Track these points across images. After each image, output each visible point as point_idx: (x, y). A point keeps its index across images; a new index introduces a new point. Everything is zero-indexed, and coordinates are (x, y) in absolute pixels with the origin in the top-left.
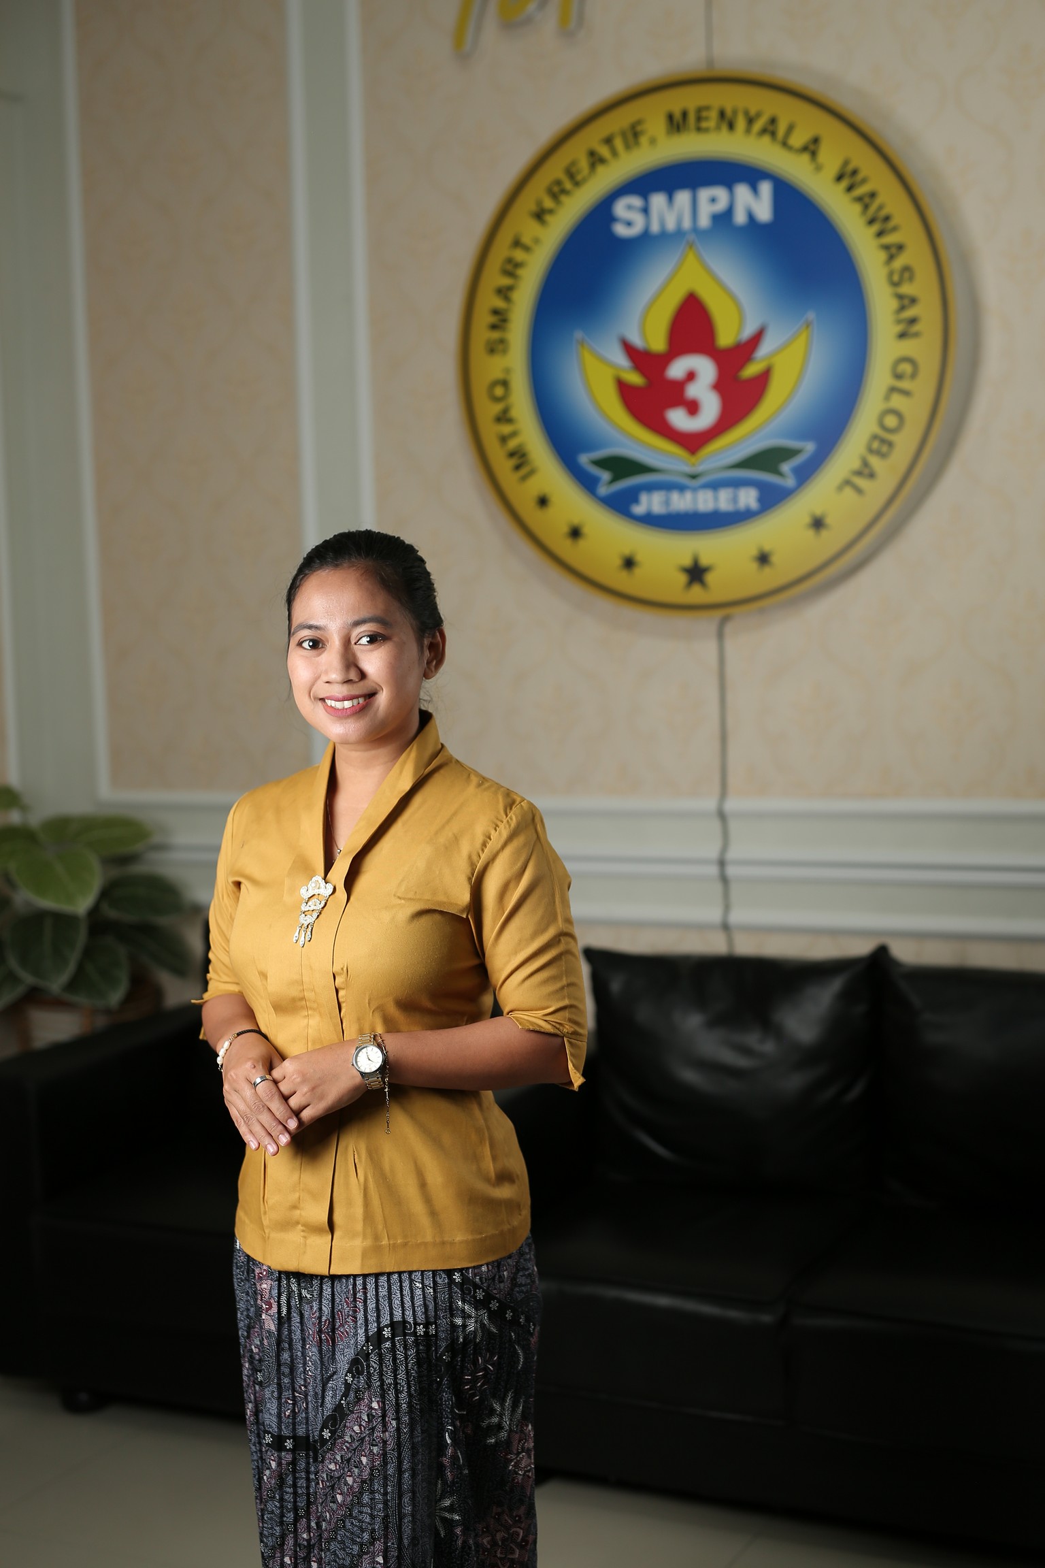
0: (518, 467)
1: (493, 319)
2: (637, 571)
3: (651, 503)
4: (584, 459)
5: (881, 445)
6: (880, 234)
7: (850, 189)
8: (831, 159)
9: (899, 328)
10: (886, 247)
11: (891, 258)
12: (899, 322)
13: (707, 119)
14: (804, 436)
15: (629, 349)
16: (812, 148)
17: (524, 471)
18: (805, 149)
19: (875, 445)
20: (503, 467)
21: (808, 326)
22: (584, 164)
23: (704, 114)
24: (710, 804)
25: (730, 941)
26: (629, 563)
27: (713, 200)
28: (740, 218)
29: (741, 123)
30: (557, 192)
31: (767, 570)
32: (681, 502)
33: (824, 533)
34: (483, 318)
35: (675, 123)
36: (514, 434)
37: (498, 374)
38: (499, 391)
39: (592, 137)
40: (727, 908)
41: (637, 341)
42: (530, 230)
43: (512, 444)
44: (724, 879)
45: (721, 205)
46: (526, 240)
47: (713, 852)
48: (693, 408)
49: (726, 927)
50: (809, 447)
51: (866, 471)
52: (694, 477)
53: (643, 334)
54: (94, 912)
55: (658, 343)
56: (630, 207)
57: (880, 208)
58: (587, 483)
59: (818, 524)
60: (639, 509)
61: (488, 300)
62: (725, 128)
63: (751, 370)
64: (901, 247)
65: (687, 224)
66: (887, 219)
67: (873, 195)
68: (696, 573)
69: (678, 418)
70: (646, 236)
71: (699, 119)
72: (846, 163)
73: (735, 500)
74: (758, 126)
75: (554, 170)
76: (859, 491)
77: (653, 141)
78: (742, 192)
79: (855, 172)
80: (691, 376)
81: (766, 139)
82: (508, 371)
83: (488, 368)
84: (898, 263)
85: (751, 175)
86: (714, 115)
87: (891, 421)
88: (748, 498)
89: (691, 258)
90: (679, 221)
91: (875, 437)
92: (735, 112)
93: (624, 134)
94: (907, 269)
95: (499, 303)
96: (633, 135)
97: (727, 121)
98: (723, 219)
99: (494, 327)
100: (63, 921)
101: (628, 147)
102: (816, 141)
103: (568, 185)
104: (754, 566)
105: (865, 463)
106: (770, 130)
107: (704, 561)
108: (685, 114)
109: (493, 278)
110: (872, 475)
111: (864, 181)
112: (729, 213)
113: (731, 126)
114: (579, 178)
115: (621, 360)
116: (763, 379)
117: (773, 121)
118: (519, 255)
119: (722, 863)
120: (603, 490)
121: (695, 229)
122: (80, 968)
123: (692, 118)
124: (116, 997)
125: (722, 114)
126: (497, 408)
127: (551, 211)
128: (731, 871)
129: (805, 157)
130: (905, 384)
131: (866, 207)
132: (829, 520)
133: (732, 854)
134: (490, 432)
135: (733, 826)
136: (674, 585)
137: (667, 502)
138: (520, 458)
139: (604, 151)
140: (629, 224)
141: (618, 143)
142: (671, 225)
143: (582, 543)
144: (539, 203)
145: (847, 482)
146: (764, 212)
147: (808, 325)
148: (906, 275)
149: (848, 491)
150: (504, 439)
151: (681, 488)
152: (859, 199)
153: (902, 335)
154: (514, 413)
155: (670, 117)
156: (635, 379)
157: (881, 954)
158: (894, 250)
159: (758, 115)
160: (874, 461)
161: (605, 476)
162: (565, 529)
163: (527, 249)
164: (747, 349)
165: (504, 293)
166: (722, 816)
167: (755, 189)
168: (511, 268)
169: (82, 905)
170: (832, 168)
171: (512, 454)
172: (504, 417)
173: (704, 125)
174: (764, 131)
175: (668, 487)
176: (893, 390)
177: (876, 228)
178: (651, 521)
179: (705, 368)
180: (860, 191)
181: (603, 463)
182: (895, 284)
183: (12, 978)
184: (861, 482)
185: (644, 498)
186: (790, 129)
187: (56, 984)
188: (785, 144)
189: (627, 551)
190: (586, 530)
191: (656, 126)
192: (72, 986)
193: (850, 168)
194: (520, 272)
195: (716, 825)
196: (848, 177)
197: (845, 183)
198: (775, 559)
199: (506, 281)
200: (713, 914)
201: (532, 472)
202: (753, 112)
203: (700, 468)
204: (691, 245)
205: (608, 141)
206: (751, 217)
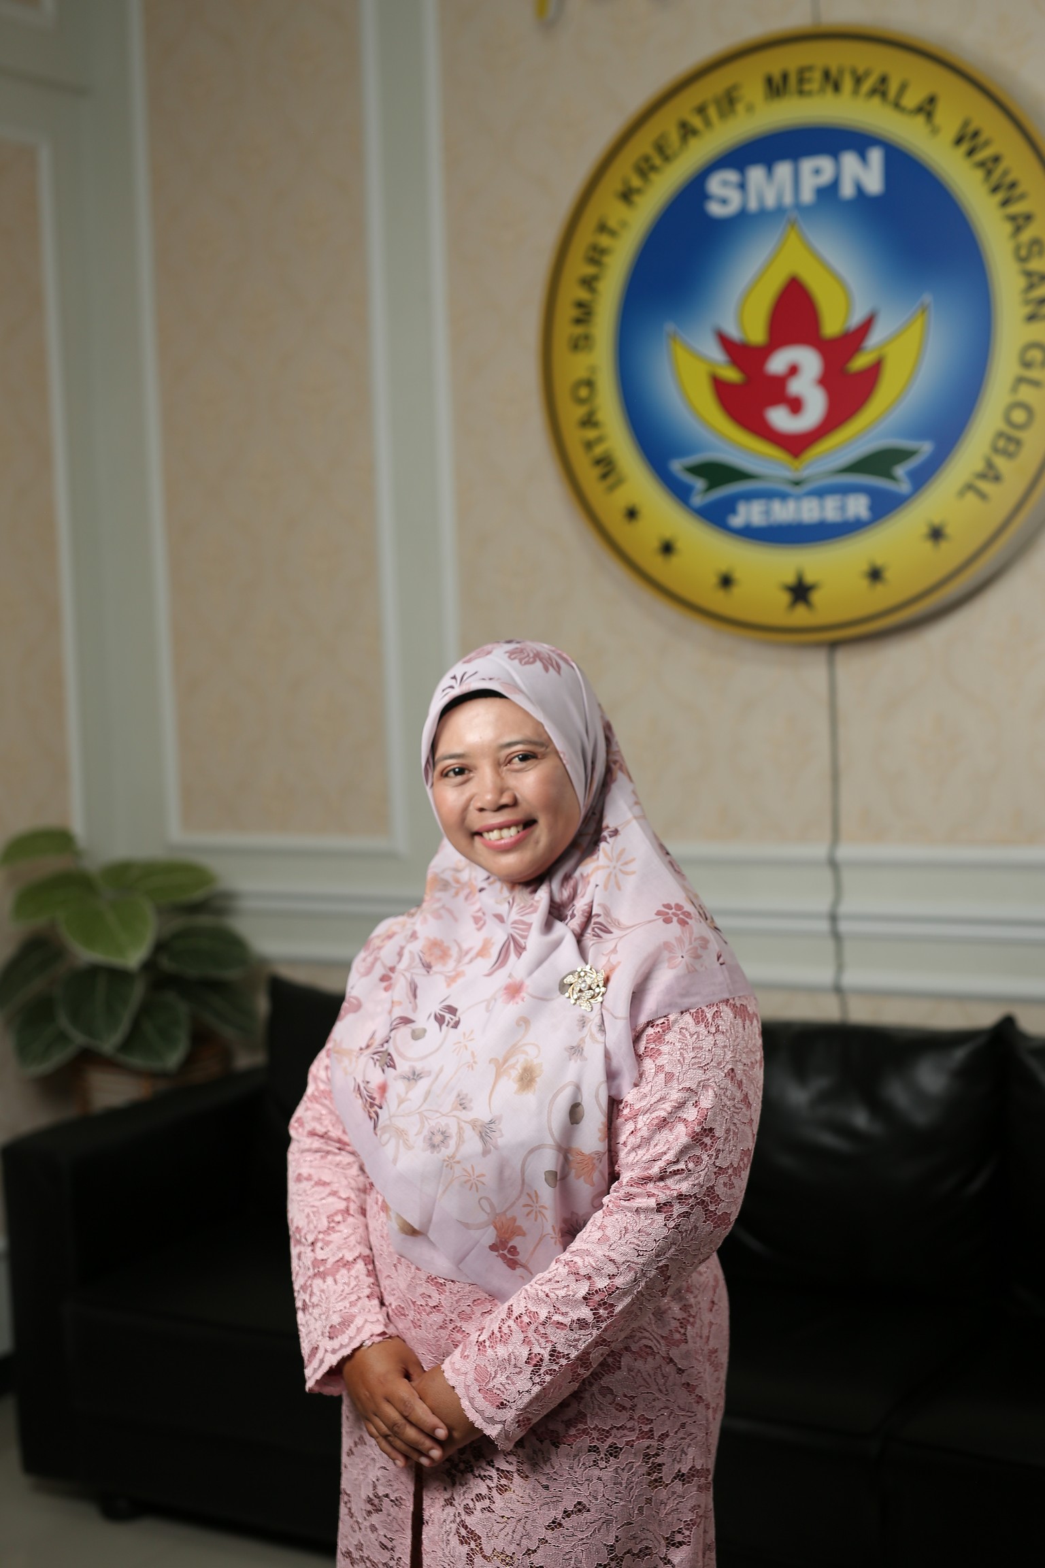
0: (604, 476)
1: (574, 313)
2: (736, 591)
3: (751, 513)
4: (676, 466)
5: (1008, 443)
6: (1005, 203)
7: (971, 153)
8: (948, 121)
9: (1027, 310)
10: (1012, 218)
11: (1018, 230)
12: (1027, 302)
13: (810, 81)
14: (921, 435)
15: (726, 343)
16: (927, 109)
17: (611, 480)
18: (920, 110)
19: (1001, 443)
20: (588, 475)
21: (923, 312)
22: (674, 136)
23: (807, 75)
24: (820, 851)
25: (844, 1006)
26: (726, 581)
27: (817, 172)
28: (847, 190)
29: (847, 84)
30: (645, 169)
31: (880, 588)
32: (783, 512)
33: (944, 545)
34: (566, 312)
35: (774, 85)
36: (600, 440)
37: (581, 373)
38: (584, 392)
39: (683, 107)
40: (840, 967)
41: (733, 332)
42: (615, 212)
43: (598, 450)
44: (836, 936)
45: (826, 177)
46: (612, 223)
47: (822, 904)
48: (796, 406)
49: (838, 990)
50: (926, 448)
51: (991, 474)
52: (797, 483)
53: (740, 324)
54: (149, 965)
55: (756, 334)
56: (725, 183)
57: (1006, 173)
58: (680, 492)
59: (936, 534)
60: (737, 521)
61: (572, 292)
62: (829, 90)
63: (860, 362)
64: (1028, 218)
65: (788, 199)
66: (1013, 185)
67: (996, 159)
68: (800, 592)
69: (779, 418)
70: (743, 216)
71: (801, 80)
72: (966, 124)
73: (843, 508)
74: (867, 86)
75: (642, 145)
76: (983, 496)
77: (750, 108)
78: (850, 161)
79: (976, 134)
80: (793, 370)
81: (876, 100)
82: (593, 369)
83: (572, 367)
84: (1026, 236)
85: (859, 141)
86: (817, 76)
87: (1019, 416)
88: (858, 506)
89: (793, 240)
90: (780, 196)
91: (1000, 435)
92: (841, 72)
93: (718, 102)
94: (1035, 242)
95: (583, 295)
96: (728, 102)
97: (832, 81)
98: (829, 193)
99: (578, 321)
100: (118, 976)
101: (723, 115)
102: (932, 100)
103: (657, 161)
104: (864, 583)
105: (990, 465)
106: (880, 89)
107: (810, 578)
108: (785, 77)
109: (577, 267)
110: (997, 478)
111: (987, 143)
112: (834, 186)
113: (837, 87)
114: (669, 152)
115: (716, 354)
116: (873, 373)
117: (884, 80)
118: (604, 240)
119: (833, 918)
120: (698, 500)
121: (798, 206)
122: (136, 1026)
123: (793, 80)
124: (173, 1059)
125: (827, 75)
126: (580, 412)
127: (638, 191)
128: (844, 927)
129: (920, 120)
130: (1034, 374)
131: (989, 173)
132: (949, 530)
133: (845, 908)
134: (574, 437)
135: (847, 876)
136: (776, 606)
137: (767, 513)
138: (606, 466)
139: (696, 122)
140: (724, 201)
141: (712, 112)
142: (770, 201)
143: (675, 560)
144: (626, 182)
145: (970, 487)
146: (874, 182)
147: (924, 309)
148: (1035, 249)
149: (971, 497)
150: (589, 445)
151: (783, 496)
152: (981, 164)
153: (1031, 318)
154: (601, 416)
155: (769, 81)
156: (731, 375)
157: (1007, 1025)
158: (1021, 221)
159: (867, 74)
160: (1001, 462)
161: (699, 484)
162: (655, 544)
163: (613, 233)
164: (855, 338)
165: (589, 283)
166: (833, 864)
167: (863, 157)
168: (596, 256)
169: (134, 957)
170: (950, 129)
171: (598, 462)
172: (589, 421)
173: (807, 87)
174: (873, 92)
175: (768, 495)
176: (1020, 380)
177: (1000, 196)
178: (751, 534)
179: (808, 361)
180: (982, 155)
181: (697, 470)
182: (1022, 260)
183: (62, 1038)
184: (984, 486)
185: (742, 508)
186: (903, 88)
187: (109, 1044)
188: (897, 105)
189: (724, 567)
190: (680, 545)
191: (753, 91)
192: (127, 1045)
193: (971, 129)
194: (607, 260)
195: (827, 875)
196: (968, 139)
197: (965, 147)
198: (888, 575)
199: (590, 270)
200: (824, 975)
201: (620, 482)
202: (861, 70)
203: (805, 473)
204: (793, 223)
205: (701, 110)
206: (859, 189)
